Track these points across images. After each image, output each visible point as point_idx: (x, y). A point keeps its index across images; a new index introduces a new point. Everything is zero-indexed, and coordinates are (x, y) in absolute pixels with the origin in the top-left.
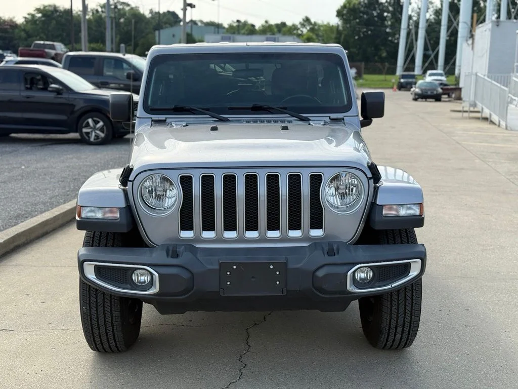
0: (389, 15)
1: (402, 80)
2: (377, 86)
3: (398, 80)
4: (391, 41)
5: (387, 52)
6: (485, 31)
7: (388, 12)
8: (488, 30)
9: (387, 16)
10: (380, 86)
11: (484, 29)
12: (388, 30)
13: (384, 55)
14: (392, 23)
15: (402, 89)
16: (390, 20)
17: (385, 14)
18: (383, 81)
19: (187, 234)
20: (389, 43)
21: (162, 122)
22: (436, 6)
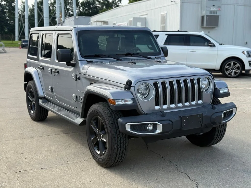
0: (7, 11)
1: (23, 43)
2: (10, 46)
3: (21, 43)
4: (9, 24)
5: (8, 29)
6: (72, 21)
7: (7, 9)
8: (73, 21)
9: (6, 11)
10: (12, 46)
11: (71, 20)
12: (7, 18)
13: (6, 31)
14: (9, 15)
15: (24, 48)
16: (8, 13)
17: (5, 10)
18: (11, 43)
19: (157, 107)
20: (8, 24)
21: (91, 62)
22: (30, 8)
